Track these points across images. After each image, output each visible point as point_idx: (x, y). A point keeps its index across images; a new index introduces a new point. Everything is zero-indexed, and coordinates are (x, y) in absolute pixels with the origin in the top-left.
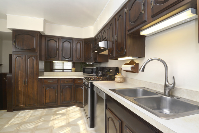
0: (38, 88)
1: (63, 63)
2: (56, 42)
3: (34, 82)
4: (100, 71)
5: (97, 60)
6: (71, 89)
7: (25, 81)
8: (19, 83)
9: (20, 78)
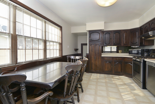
0: (101, 62)
1: (111, 47)
2: (110, 34)
3: (99, 58)
4: (146, 52)
5: (144, 44)
6: (121, 64)
7: (95, 58)
8: (92, 58)
9: (93, 56)
